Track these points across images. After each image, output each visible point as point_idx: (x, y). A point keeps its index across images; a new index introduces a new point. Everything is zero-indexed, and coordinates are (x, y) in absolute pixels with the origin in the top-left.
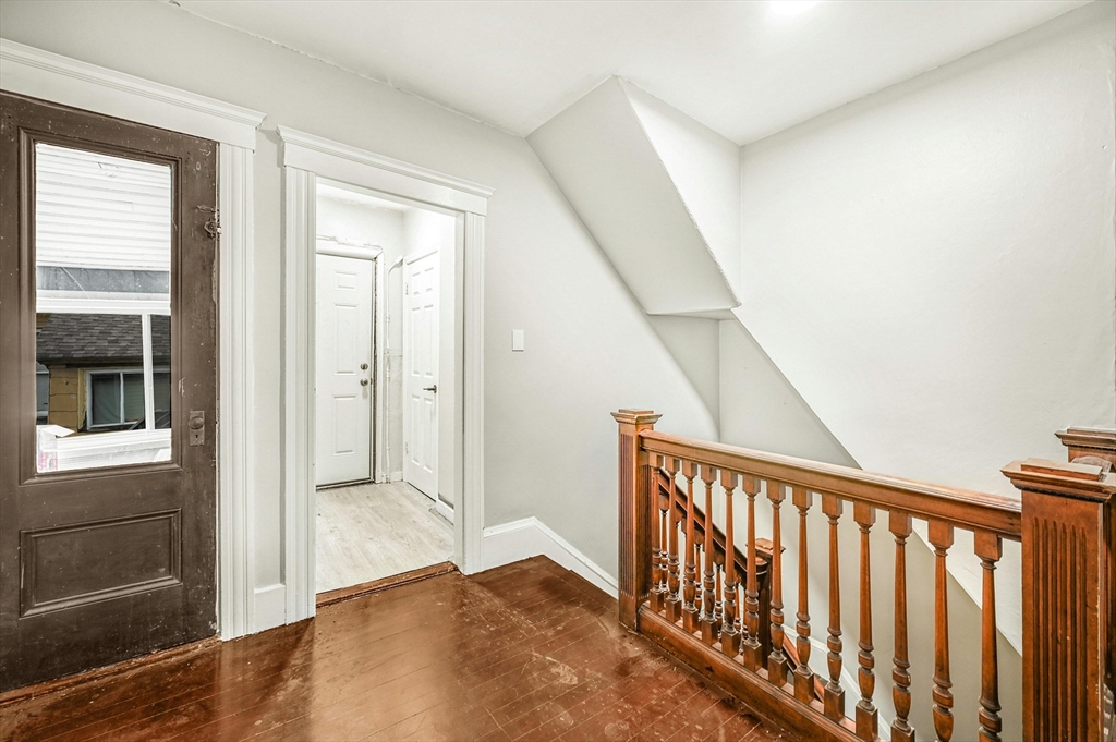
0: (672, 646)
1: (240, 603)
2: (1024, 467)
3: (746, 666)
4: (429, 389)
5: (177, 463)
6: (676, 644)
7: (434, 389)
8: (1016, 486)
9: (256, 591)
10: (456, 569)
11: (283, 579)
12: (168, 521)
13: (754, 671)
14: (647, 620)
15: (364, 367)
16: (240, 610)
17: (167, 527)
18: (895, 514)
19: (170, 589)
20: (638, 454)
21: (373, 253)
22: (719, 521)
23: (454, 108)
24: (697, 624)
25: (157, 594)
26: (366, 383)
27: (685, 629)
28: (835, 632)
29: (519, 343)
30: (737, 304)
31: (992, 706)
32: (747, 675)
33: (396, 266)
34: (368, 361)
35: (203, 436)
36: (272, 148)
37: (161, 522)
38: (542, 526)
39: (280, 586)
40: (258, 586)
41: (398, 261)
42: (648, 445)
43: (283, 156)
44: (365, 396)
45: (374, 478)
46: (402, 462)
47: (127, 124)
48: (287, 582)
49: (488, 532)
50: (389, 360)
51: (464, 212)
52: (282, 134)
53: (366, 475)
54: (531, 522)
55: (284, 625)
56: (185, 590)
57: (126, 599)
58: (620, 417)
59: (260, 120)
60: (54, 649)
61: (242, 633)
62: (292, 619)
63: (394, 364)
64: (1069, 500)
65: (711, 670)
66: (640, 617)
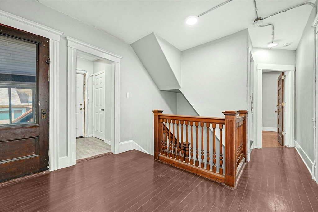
0: (166, 161)
1: (56, 161)
2: (225, 111)
3: (181, 161)
4: (102, 110)
5: (38, 124)
6: (167, 160)
7: (103, 110)
8: (224, 115)
9: (60, 158)
10: (112, 153)
11: (67, 155)
12: (35, 139)
13: (182, 162)
14: (160, 157)
15: (81, 105)
16: (56, 163)
17: (35, 141)
18: (207, 123)
19: (36, 157)
20: (158, 119)
21: (84, 72)
22: (176, 136)
23: (112, 35)
24: (171, 156)
25: (32, 159)
26: (82, 109)
27: (169, 157)
28: (197, 149)
29: (128, 96)
30: (180, 88)
31: (221, 155)
32: (181, 163)
33: (91, 76)
34: (83, 103)
35: (45, 117)
36: (64, 41)
37: (33, 139)
38: (134, 142)
39: (66, 157)
40: (60, 157)
41: (91, 75)
42: (161, 117)
43: (67, 44)
44: (81, 113)
45: (84, 136)
46: (92, 132)
47: (24, 32)
48: (68, 156)
49: (120, 144)
50: (88, 103)
51: (115, 62)
52: (67, 38)
53: (82, 135)
54: (131, 141)
55: (68, 167)
56: (40, 158)
57: (23, 160)
58: (154, 111)
59: (62, 34)
60: (2, 174)
61: (56, 169)
62: (70, 165)
63: (90, 104)
64: (231, 116)
65: (174, 163)
66: (159, 157)
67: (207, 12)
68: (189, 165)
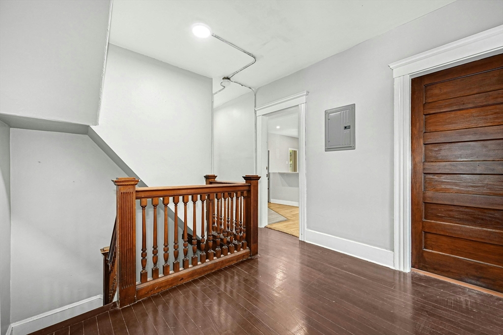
65: (182, 279)
66: (138, 291)
67: (223, 40)
68: (210, 263)
